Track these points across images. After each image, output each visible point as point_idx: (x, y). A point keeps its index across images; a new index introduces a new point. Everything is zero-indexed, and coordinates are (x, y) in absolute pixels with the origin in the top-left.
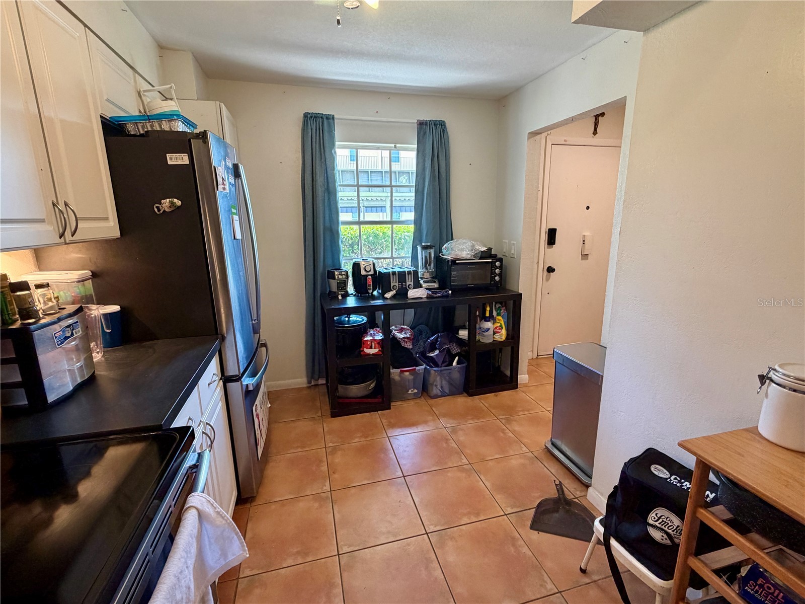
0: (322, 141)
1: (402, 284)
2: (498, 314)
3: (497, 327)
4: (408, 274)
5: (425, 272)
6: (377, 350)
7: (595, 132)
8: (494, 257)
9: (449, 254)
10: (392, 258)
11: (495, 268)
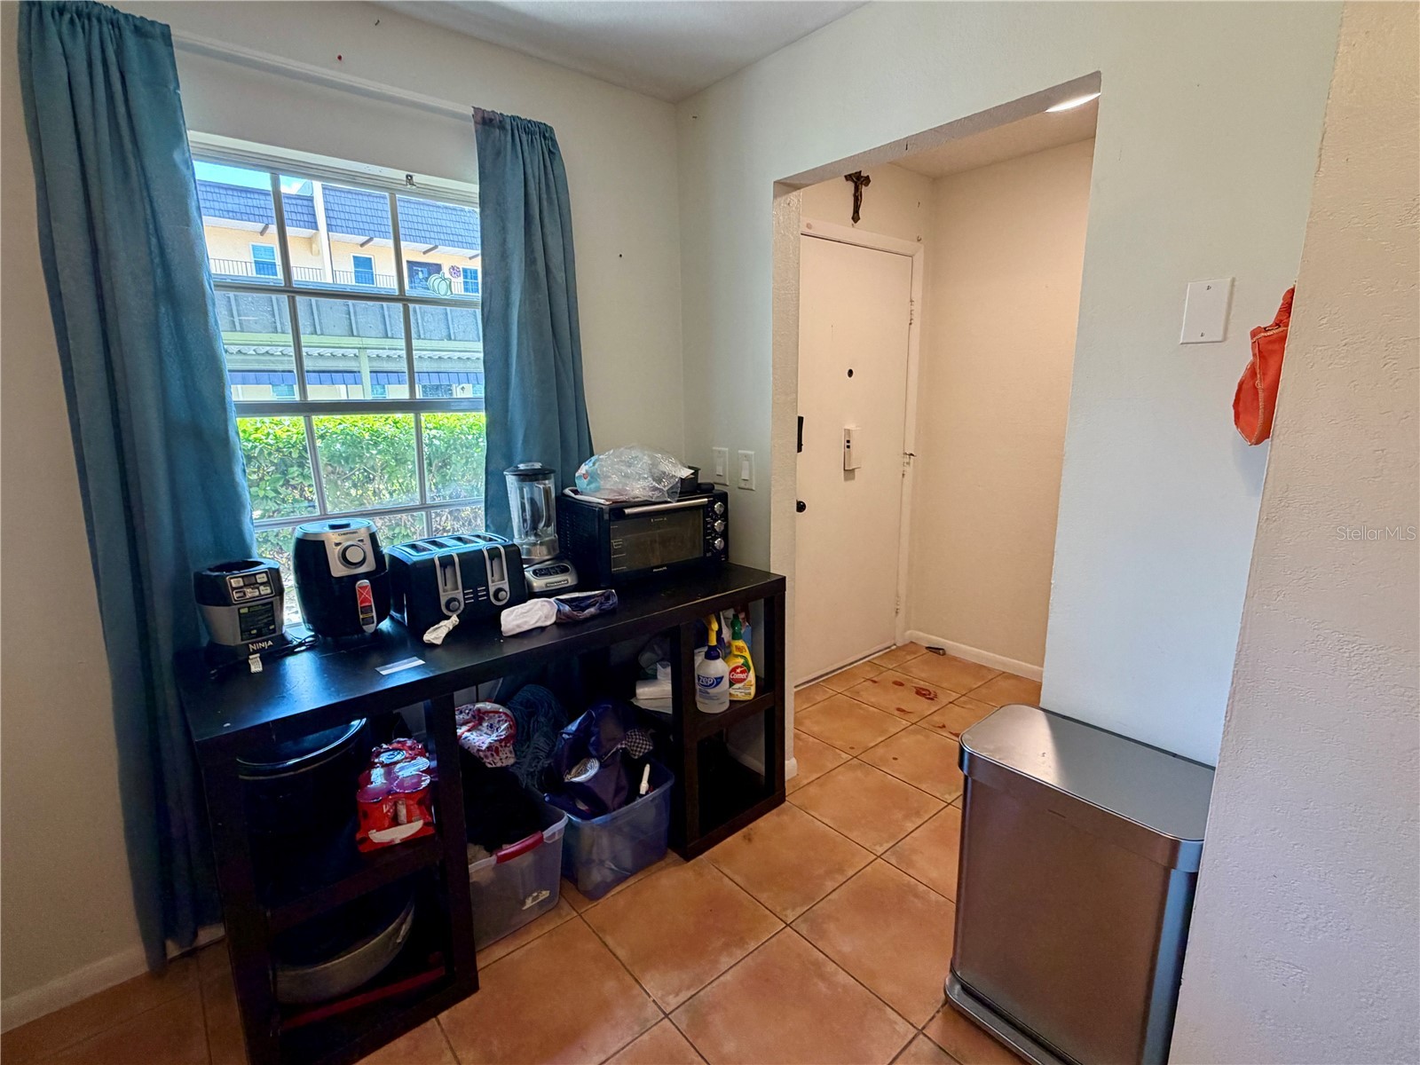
0: (121, 109)
1: (475, 592)
2: (735, 636)
3: (737, 667)
4: (492, 559)
5: (535, 544)
6: (417, 825)
7: (856, 218)
8: (707, 490)
9: (598, 489)
10: (423, 507)
11: (711, 517)
